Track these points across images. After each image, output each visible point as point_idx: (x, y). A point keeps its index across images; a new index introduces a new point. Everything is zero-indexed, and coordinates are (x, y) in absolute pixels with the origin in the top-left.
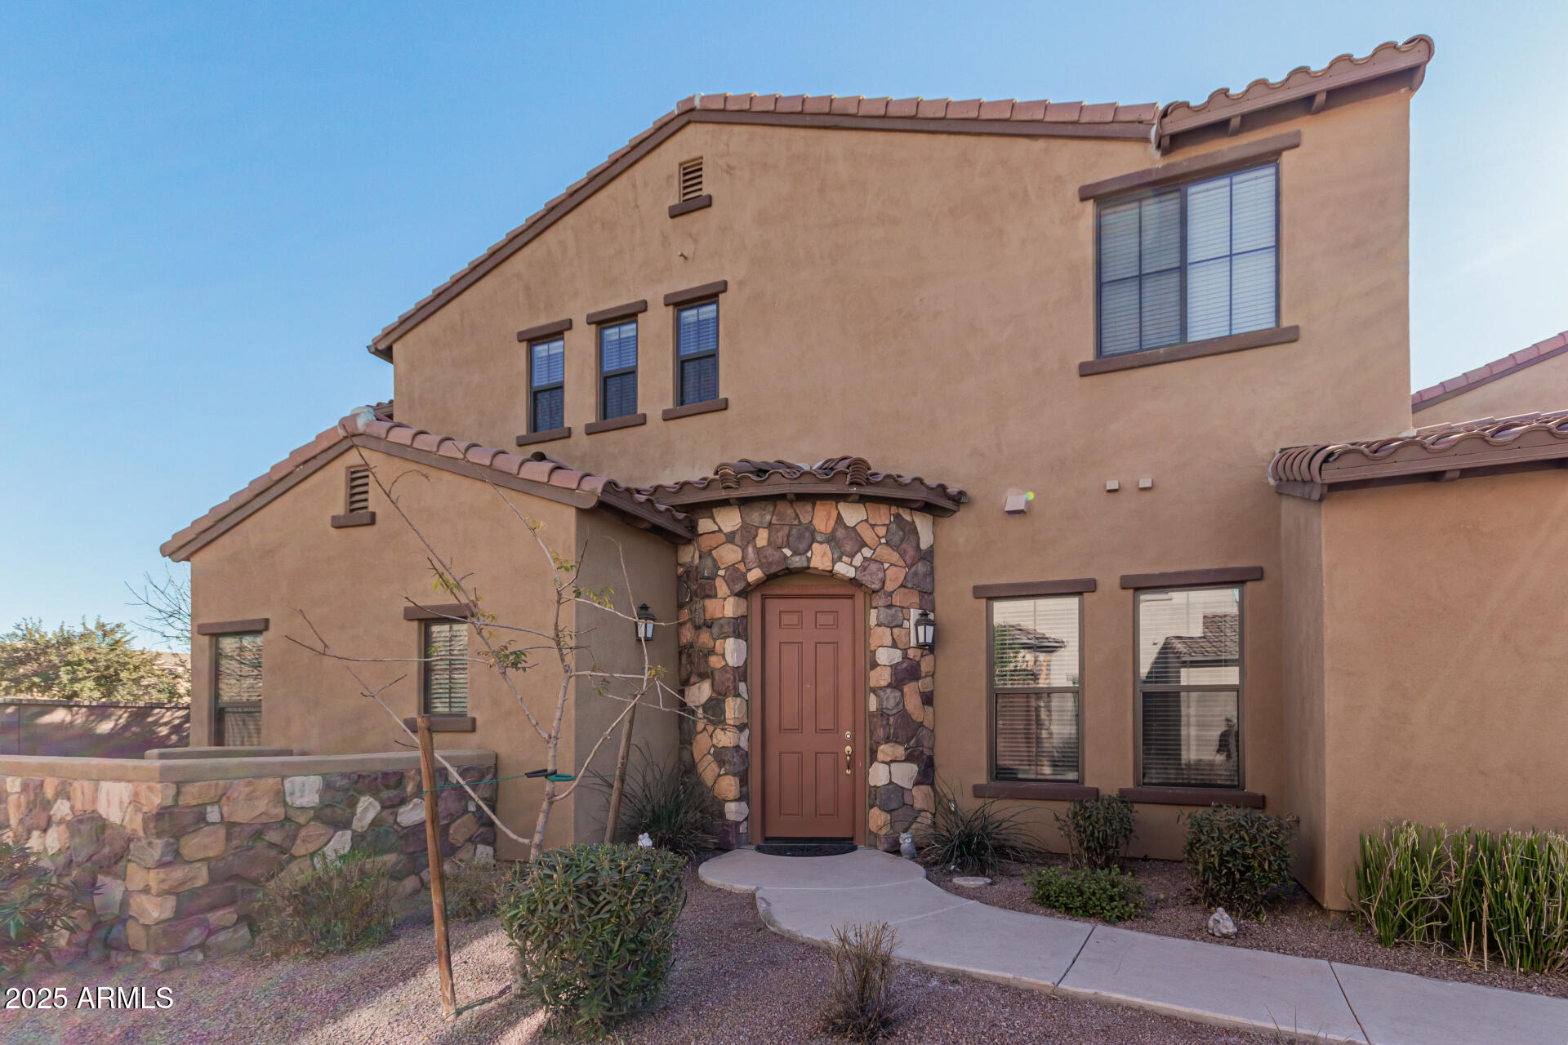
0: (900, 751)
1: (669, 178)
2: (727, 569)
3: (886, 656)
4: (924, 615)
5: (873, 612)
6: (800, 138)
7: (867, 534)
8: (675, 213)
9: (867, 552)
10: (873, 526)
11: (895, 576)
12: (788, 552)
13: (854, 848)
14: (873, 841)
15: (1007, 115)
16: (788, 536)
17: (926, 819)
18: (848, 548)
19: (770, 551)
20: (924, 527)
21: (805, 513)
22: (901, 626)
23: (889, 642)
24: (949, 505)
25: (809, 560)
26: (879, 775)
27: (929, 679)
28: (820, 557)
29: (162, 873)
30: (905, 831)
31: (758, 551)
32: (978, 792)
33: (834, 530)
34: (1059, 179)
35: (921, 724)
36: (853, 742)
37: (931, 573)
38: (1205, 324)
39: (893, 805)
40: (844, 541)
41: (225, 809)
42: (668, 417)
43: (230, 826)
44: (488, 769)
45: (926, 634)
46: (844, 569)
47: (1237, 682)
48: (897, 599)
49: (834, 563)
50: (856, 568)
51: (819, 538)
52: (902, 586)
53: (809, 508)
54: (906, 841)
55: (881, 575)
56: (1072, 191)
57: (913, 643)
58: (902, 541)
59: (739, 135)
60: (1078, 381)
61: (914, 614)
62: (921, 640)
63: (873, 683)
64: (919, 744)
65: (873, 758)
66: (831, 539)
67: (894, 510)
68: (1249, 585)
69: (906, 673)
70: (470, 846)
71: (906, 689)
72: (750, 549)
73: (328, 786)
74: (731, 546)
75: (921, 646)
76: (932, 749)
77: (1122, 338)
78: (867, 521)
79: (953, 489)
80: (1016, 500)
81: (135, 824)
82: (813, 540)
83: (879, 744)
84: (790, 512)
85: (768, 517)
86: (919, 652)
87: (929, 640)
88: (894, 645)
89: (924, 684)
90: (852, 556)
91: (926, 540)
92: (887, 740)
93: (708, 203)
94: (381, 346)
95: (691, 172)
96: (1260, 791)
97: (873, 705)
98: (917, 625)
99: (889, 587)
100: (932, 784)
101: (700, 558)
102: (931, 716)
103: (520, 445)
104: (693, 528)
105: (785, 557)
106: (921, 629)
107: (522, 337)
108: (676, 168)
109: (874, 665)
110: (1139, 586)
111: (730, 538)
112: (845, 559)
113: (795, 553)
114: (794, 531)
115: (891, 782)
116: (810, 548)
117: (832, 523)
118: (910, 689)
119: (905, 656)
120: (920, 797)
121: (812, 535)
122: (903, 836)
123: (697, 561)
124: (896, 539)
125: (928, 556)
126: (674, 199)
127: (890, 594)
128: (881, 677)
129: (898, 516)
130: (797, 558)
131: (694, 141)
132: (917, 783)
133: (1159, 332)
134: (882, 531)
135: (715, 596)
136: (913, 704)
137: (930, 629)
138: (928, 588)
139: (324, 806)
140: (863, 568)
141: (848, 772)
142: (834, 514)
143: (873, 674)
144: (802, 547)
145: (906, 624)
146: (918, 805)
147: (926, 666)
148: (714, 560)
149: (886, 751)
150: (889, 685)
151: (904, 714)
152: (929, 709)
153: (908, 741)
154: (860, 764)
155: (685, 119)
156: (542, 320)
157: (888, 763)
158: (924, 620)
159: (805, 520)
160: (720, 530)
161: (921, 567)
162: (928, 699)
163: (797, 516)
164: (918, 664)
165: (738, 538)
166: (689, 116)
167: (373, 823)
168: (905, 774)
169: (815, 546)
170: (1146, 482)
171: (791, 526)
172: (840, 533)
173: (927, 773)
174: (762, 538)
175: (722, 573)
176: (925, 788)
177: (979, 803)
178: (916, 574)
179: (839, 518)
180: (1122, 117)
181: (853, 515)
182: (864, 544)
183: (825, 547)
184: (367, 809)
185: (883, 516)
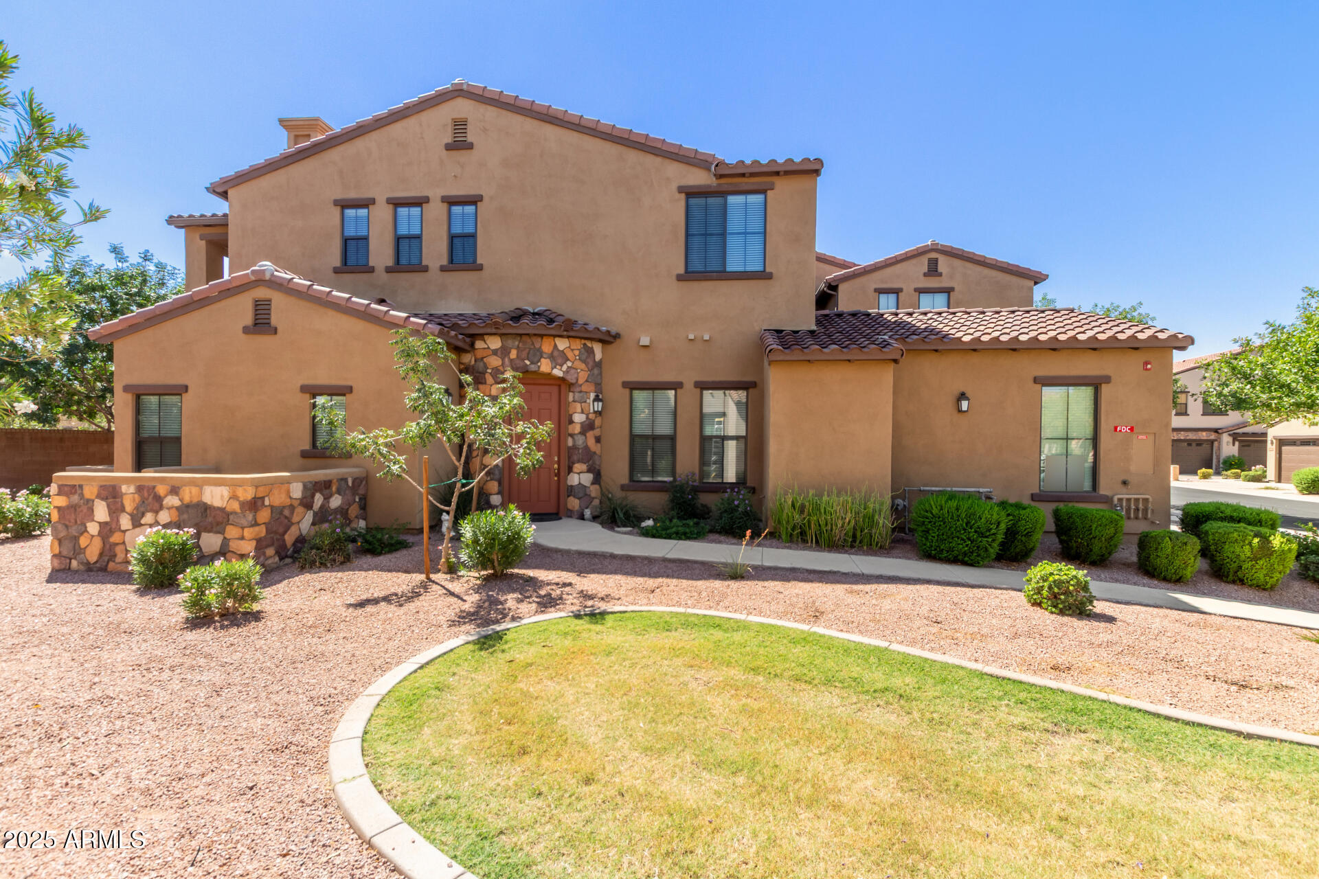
0: (584, 467)
1: (445, 125)
2: (493, 369)
3: (579, 418)
4: (597, 396)
5: (571, 394)
6: (530, 124)
7: (570, 355)
8: (449, 147)
9: (569, 364)
10: (572, 350)
11: (583, 376)
12: (528, 362)
13: (560, 519)
14: (570, 514)
15: (643, 142)
16: (528, 354)
17: (596, 502)
18: (559, 361)
19: (517, 362)
20: (598, 349)
21: (537, 342)
22: (585, 402)
23: (579, 410)
24: (612, 340)
25: (539, 367)
26: (574, 479)
27: (599, 430)
28: (545, 366)
29: (251, 529)
30: (587, 508)
31: (511, 360)
32: (623, 488)
33: (552, 352)
34: (668, 179)
35: (595, 453)
36: (559, 462)
37: (601, 374)
38: (733, 265)
39: (581, 495)
40: (558, 358)
41: (271, 499)
42: (443, 269)
43: (272, 507)
44: (364, 478)
45: (598, 406)
46: (557, 372)
47: (744, 434)
48: (584, 388)
49: (552, 369)
50: (564, 372)
51: (545, 356)
52: (587, 381)
53: (539, 339)
54: (588, 513)
55: (576, 375)
56: (674, 186)
57: (592, 411)
58: (587, 358)
59: (490, 112)
60: (675, 282)
61: (592, 396)
62: (596, 409)
63: (570, 431)
64: (594, 463)
65: (570, 470)
66: (551, 357)
67: (583, 341)
68: (751, 390)
69: (588, 426)
70: (356, 520)
71: (588, 435)
72: (506, 360)
73: (305, 486)
74: (495, 357)
75: (595, 412)
76: (600, 466)
77: (697, 265)
78: (569, 347)
79: (614, 331)
80: (645, 341)
81: (235, 506)
82: (542, 357)
83: (574, 463)
84: (529, 341)
85: (517, 343)
86: (594, 415)
87: (600, 409)
88: (582, 412)
89: (597, 432)
90: (562, 366)
91: (598, 356)
92: (579, 461)
93: (470, 146)
94: (220, 190)
95: (460, 125)
96: (752, 485)
97: (570, 442)
98: (594, 401)
99: (581, 381)
100: (599, 484)
101: (475, 361)
102: (599, 449)
103: (335, 273)
104: (472, 345)
105: (527, 365)
106: (596, 403)
107: (336, 203)
108: (450, 121)
109: (571, 422)
110: (703, 386)
111: (495, 352)
112: (558, 367)
113: (532, 363)
114: (531, 352)
115: (580, 483)
116: (539, 361)
117: (551, 348)
118: (590, 435)
119: (587, 418)
120: (594, 491)
121: (540, 354)
122: (586, 510)
123: (473, 362)
124: (584, 357)
125: (599, 365)
126: (448, 139)
127: (581, 385)
128: (577, 429)
129: (585, 344)
130: (533, 366)
131: (462, 108)
132: (593, 483)
133: (714, 266)
134: (577, 353)
135: (485, 383)
136: (591, 442)
137: (600, 404)
138: (599, 382)
139: (304, 498)
140: (567, 372)
141: (556, 478)
142: (553, 344)
143: (570, 427)
144: (536, 360)
145: (588, 401)
146: (593, 495)
147: (598, 422)
148: (485, 364)
149: (578, 467)
150: (580, 433)
151: (586, 448)
152: (599, 445)
153: (588, 461)
154: (562, 474)
155: (457, 94)
156: (352, 195)
157: (579, 473)
158: (597, 399)
159: (537, 346)
160: (489, 348)
161: (596, 371)
162: (598, 440)
163: (533, 344)
164: (594, 421)
165: (499, 353)
166: (459, 92)
167: (320, 508)
168: (587, 479)
169: (542, 360)
170: (706, 337)
171: (530, 349)
172: (556, 354)
173: (597, 479)
174: (513, 354)
175: (489, 371)
176: (597, 487)
177: (623, 494)
178: (593, 374)
179: (555, 346)
180: (698, 157)
181: (562, 344)
182: (568, 360)
183: (548, 360)
184: (318, 499)
185: (577, 344)
